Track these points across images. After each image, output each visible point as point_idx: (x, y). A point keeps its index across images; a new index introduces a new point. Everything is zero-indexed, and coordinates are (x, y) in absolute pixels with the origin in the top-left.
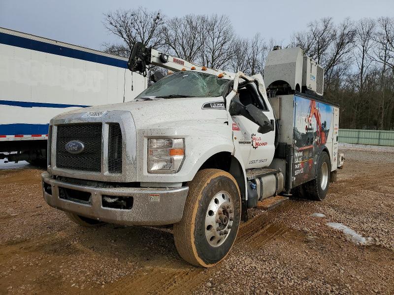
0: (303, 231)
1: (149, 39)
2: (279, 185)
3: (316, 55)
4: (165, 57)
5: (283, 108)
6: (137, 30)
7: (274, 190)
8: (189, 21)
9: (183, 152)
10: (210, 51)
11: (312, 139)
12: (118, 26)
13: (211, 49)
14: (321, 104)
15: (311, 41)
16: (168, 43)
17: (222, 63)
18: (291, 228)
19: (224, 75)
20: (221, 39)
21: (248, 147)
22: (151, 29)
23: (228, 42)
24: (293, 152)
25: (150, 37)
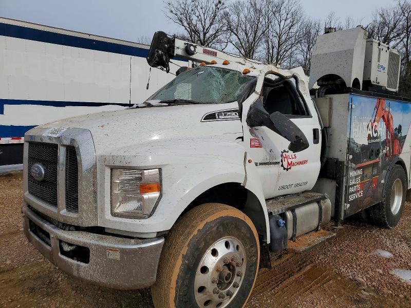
0: (356, 280)
1: (210, 26)
2: (323, 217)
3: (404, 34)
4: (192, 48)
5: (334, 111)
6: (198, 17)
7: (315, 223)
8: (253, 3)
9: (160, 188)
10: (276, 35)
11: (378, 151)
12: (179, 14)
13: (277, 33)
14: (393, 103)
15: (398, 17)
16: (230, 29)
17: (290, 49)
18: (340, 275)
19: (251, 70)
20: (288, 21)
21: (276, 169)
22: (212, 15)
23: (296, 25)
24: (347, 171)
25: (211, 24)
